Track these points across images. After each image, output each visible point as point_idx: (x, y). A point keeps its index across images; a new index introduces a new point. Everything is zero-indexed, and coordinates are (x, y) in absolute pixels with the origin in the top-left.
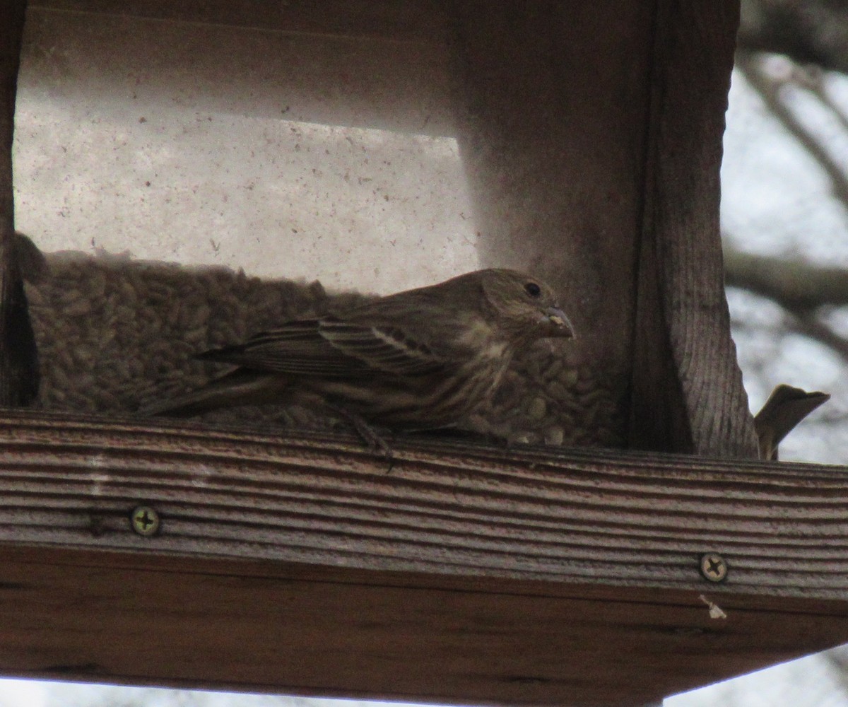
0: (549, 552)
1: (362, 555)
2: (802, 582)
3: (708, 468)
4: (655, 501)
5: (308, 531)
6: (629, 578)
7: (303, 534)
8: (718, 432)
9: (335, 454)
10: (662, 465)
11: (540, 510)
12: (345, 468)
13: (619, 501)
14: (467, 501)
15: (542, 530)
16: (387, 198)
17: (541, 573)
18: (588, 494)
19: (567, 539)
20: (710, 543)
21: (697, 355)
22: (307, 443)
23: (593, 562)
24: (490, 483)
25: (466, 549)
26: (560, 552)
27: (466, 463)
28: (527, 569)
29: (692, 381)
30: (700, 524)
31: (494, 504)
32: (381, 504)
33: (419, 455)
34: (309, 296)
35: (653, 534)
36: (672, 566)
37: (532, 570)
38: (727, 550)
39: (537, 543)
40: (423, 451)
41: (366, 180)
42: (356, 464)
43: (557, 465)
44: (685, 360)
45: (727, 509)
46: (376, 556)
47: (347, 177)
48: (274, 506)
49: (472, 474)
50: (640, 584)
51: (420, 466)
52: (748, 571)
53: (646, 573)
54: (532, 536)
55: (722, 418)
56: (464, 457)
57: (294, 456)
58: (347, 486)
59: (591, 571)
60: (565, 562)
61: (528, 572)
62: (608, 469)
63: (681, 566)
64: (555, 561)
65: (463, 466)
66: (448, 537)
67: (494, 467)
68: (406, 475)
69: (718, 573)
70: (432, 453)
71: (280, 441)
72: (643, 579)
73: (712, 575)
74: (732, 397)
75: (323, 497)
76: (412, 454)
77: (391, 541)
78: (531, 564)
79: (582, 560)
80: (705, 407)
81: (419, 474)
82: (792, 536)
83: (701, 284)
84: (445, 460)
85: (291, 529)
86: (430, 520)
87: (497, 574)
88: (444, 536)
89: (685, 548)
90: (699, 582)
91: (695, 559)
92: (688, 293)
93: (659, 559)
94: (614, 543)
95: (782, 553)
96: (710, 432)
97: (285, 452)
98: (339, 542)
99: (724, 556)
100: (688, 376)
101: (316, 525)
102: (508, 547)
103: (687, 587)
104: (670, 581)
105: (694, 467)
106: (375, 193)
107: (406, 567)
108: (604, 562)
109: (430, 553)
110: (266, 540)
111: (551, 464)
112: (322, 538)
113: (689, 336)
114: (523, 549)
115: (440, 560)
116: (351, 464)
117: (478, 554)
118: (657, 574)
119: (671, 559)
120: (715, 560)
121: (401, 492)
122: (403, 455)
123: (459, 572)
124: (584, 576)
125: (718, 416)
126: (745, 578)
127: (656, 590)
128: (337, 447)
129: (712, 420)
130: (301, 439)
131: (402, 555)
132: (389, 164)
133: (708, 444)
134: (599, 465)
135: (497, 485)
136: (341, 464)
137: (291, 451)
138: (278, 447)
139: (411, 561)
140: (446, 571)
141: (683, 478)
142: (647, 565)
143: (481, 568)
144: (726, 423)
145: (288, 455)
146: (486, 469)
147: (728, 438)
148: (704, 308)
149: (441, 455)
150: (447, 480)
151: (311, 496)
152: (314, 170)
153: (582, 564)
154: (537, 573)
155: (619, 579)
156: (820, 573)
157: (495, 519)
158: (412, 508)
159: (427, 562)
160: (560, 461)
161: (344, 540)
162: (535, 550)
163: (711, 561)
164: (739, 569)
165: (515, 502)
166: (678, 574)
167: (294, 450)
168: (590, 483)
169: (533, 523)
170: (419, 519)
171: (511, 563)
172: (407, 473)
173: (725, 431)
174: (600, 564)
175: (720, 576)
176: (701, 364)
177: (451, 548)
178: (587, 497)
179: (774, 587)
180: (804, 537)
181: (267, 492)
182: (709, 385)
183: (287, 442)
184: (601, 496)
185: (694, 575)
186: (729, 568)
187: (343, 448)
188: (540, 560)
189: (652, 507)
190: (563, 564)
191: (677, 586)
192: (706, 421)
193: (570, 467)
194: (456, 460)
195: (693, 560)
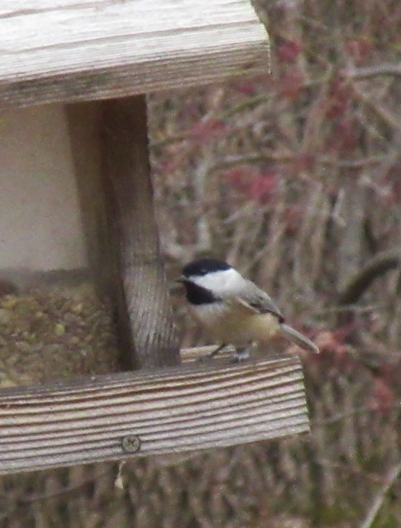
0: (23, 455)
2: (189, 441)
3: (124, 385)
6: (76, 461)
8: (152, 343)
11: (17, 431)
13: (68, 416)
17: (19, 468)
18: (47, 415)
19: (35, 445)
20: (128, 429)
21: (141, 295)
23: (52, 455)
26: (31, 453)
29: (137, 313)
30: (120, 419)
35: (91, 431)
36: (104, 448)
37: (13, 467)
38: (139, 432)
39: (15, 451)
43: (25, 402)
44: (133, 300)
45: (137, 407)
50: (84, 462)
52: (154, 441)
53: (87, 455)
54: (11, 447)
55: (155, 334)
59: (51, 461)
60: (34, 459)
61: (11, 469)
62: (59, 399)
63: (111, 447)
64: (27, 460)
72: (86, 459)
73: (130, 448)
74: (163, 318)
78: (12, 464)
79: (45, 455)
80: (144, 327)
82: (181, 415)
83: (144, 249)
89: (111, 435)
90: (123, 454)
91: (119, 441)
93: (96, 445)
94: (65, 442)
95: (175, 426)
96: (147, 345)
99: (137, 436)
100: (135, 310)
103: (115, 458)
104: (104, 457)
108: (59, 454)
111: (21, 402)
113: (136, 283)
118: (95, 455)
119: (103, 444)
120: (132, 439)
124: (47, 465)
125: (152, 333)
126: (153, 446)
133: (146, 352)
134: (52, 397)
142: (88, 450)
144: (157, 336)
147: (158, 346)
153: (45, 458)
154: (16, 469)
155: (70, 462)
156: (201, 434)
160: (27, 399)
162: (14, 455)
163: (128, 440)
164: (147, 442)
166: (108, 452)
173: (156, 341)
174: (57, 456)
175: (134, 449)
176: (143, 300)
178: (46, 417)
179: (172, 448)
180: (190, 414)
184: (55, 415)
185: (119, 450)
186: (141, 442)
188: (18, 460)
189: (88, 416)
190: (33, 461)
191: (107, 459)
192: (144, 338)
193: (33, 402)
195: (117, 442)
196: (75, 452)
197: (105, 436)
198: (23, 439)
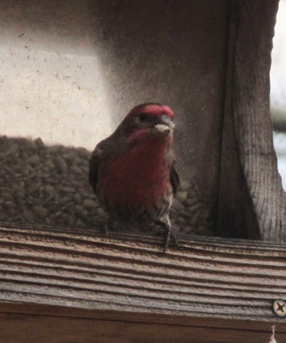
0: (187, 298)
1: (80, 300)
3: (275, 249)
4: (246, 268)
5: (50, 286)
6: (232, 315)
7: (47, 287)
8: (274, 228)
9: (64, 240)
10: (249, 247)
11: (181, 273)
12: (70, 248)
13: (226, 269)
14: (139, 268)
15: (182, 285)
16: (79, 88)
17: (182, 311)
18: (208, 264)
19: (197, 291)
20: (278, 293)
21: (260, 182)
22: (48, 233)
23: (212, 305)
24: (152, 257)
25: (140, 297)
26: (192, 299)
27: (138, 245)
28: (174, 308)
29: (258, 198)
30: (272, 282)
31: (154, 270)
32: (91, 270)
33: (112, 240)
34: (35, 147)
35: (246, 288)
36: (257, 307)
37: (177, 309)
39: (180, 293)
40: (114, 238)
41: (67, 77)
42: (76, 245)
43: (190, 247)
44: (253, 186)
46: (88, 301)
47: (57, 76)
48: (30, 270)
49: (142, 252)
50: (239, 318)
51: (113, 247)
53: (241, 311)
54: (177, 289)
55: (276, 220)
56: (137, 241)
57: (41, 241)
58: (71, 259)
59: (211, 310)
60: (196, 305)
61: (175, 310)
62: (219, 250)
63: (262, 307)
64: (191, 304)
65: (137, 247)
66: (130, 290)
67: (154, 248)
68: (104, 252)
69: (283, 311)
70: (119, 239)
71: (33, 232)
72: (241, 315)
73: (279, 312)
74: (281, 207)
75: (58, 266)
76: (108, 240)
77: (97, 292)
78: (176, 306)
79: (206, 304)
80: (266, 213)
81: (111, 252)
83: (260, 140)
84: (127, 244)
85: (40, 285)
86: (119, 279)
87: (157, 312)
88: (127, 289)
89: (263, 296)
90: (273, 317)
91: (270, 303)
92: (253, 146)
93: (249, 303)
94: (223, 293)
96: (270, 228)
97: (35, 239)
98: (67, 292)
100: (256, 195)
101: (54, 282)
102: (163, 296)
103: (266, 320)
104: (255, 316)
105: (267, 248)
106: (72, 85)
107: (106, 307)
108: (218, 305)
109: (120, 299)
110: (26, 291)
111: (186, 246)
112: (58, 289)
113: (254, 171)
114: (172, 297)
115: (125, 303)
116: (73, 246)
117: (146, 300)
118: (248, 312)
119: (256, 303)
120: (281, 304)
121: (102, 263)
122: (102, 240)
123: (136, 310)
124: (207, 313)
125: (274, 219)
127: (248, 322)
128: (65, 235)
129: (271, 221)
130: (45, 230)
131: (103, 300)
132: (81, 67)
134: (214, 247)
135: (156, 259)
136: (67, 245)
137: (39, 239)
138: (32, 235)
139: (109, 303)
140: (129, 310)
141: (262, 255)
142: (242, 306)
143: (148, 308)
144: (279, 223)
145: (37, 240)
146: (150, 249)
147: (280, 231)
148: (262, 154)
149: (124, 241)
150: (128, 256)
151: (51, 265)
153: (205, 306)
154: (180, 311)
155: (227, 315)
157: (156, 279)
158: (108, 272)
159: (118, 304)
160: (192, 244)
161: (70, 291)
162: (178, 297)
163: (278, 304)
165: (167, 269)
166: (260, 312)
167: (40, 237)
168: (209, 258)
169: (178, 281)
170: (112, 278)
171: (164, 305)
172: (105, 251)
173: (278, 228)
174: (216, 306)
175: (284, 313)
176: (262, 188)
177: (131, 296)
178: (208, 266)
181: (26, 262)
182: (267, 200)
183: (37, 232)
184: (215, 265)
185: (269, 312)
187: (69, 236)
188: (182, 303)
189: (244, 272)
190: (194, 306)
191: (260, 319)
192: (267, 222)
193: (197, 248)
194: (133, 243)
195: (268, 304)
196: (230, 306)
197: (257, 296)
198: (187, 283)
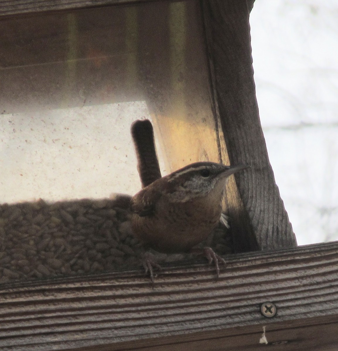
0: (173, 319)
1: (66, 342)
2: (320, 308)
3: (257, 258)
4: (229, 281)
5: (34, 335)
6: (221, 325)
7: (31, 337)
8: (271, 235)
9: (43, 292)
10: (231, 261)
11: (165, 298)
12: (50, 297)
14: (122, 302)
15: (167, 309)
16: (70, 147)
17: (170, 332)
18: (190, 284)
19: (183, 311)
20: (265, 297)
21: (256, 197)
22: (26, 289)
23: (199, 320)
24: (133, 290)
25: (125, 327)
26: (179, 319)
27: (118, 282)
28: (162, 331)
29: (254, 211)
30: (257, 288)
31: (137, 301)
32: (73, 313)
33: (91, 283)
35: (232, 298)
36: (244, 313)
37: (164, 331)
38: (274, 299)
39: (165, 316)
40: (93, 280)
41: (57, 140)
42: (56, 294)
43: (170, 272)
44: (249, 201)
45: (272, 277)
46: (75, 341)
47: (45, 141)
48: (13, 326)
49: (122, 287)
50: (228, 327)
51: (92, 289)
52: (288, 307)
53: (230, 320)
54: (162, 313)
55: (273, 228)
56: (116, 278)
57: (20, 297)
58: (52, 307)
59: (199, 325)
60: (183, 324)
61: (163, 333)
62: (200, 270)
63: (250, 313)
64: (177, 324)
65: (117, 284)
66: (115, 323)
67: (134, 281)
68: (85, 295)
69: (271, 312)
70: (98, 280)
71: (11, 291)
72: (229, 324)
73: (268, 314)
74: (278, 215)
75: (40, 316)
76: (87, 283)
77: (82, 331)
78: (163, 328)
79: (193, 320)
80: (263, 224)
81: (92, 293)
82: (311, 284)
83: (253, 157)
84: (107, 283)
85: (24, 336)
86: (103, 316)
87: (145, 337)
88: (112, 323)
89: (250, 302)
90: (262, 319)
91: (257, 307)
93: (237, 311)
94: (210, 308)
95: (306, 294)
97: (14, 296)
98: (53, 337)
99: (274, 302)
100: (252, 209)
101: (38, 331)
102: (149, 322)
103: (256, 323)
104: (245, 322)
105: (250, 259)
106: (63, 146)
107: (93, 343)
108: (205, 319)
109: (105, 334)
110: (11, 345)
111: (167, 273)
112: (42, 337)
113: (250, 187)
114: (158, 321)
115: (111, 336)
116: (53, 295)
117: (133, 328)
118: (237, 320)
119: (244, 310)
120: (269, 306)
121: (84, 305)
122: (82, 284)
123: (123, 340)
124: (195, 329)
125: (270, 227)
126: (288, 312)
127: (238, 328)
128: (43, 287)
129: (268, 229)
130: (22, 287)
131: (89, 338)
132: (68, 129)
133: (267, 243)
134: (195, 268)
135: (138, 290)
136: (47, 296)
137: (18, 295)
138: (10, 294)
139: (95, 339)
140: (115, 341)
142: (230, 316)
143: (135, 336)
144: (275, 230)
145: (16, 297)
146: (130, 283)
147: (277, 238)
148: (258, 170)
149: (103, 280)
150: (109, 293)
151: (33, 316)
152: (26, 141)
153: (193, 322)
154: (167, 332)
155: (215, 326)
156: (330, 301)
157: (139, 308)
158: (91, 312)
159: (104, 338)
160: (172, 270)
161: (55, 336)
162: (165, 320)
163: (266, 307)
164: (283, 308)
165: (150, 297)
166: (249, 317)
167: (19, 294)
168: (191, 279)
169: (162, 306)
170: (96, 316)
171: (152, 329)
172: (85, 293)
173: (275, 234)
174: (204, 320)
175: (273, 314)
176: (259, 201)
177: (116, 328)
178: (190, 286)
179: (305, 314)
180: (318, 283)
181: (7, 319)
182: (264, 211)
183: (15, 290)
184: (198, 284)
185: (258, 316)
186: (277, 309)
187: (47, 287)
188: (168, 325)
189: (228, 285)
190: (182, 325)
191: (249, 324)
192: (264, 232)
193: (178, 272)
194: (112, 281)
196: (219, 317)
197: (245, 303)
198: (171, 305)
